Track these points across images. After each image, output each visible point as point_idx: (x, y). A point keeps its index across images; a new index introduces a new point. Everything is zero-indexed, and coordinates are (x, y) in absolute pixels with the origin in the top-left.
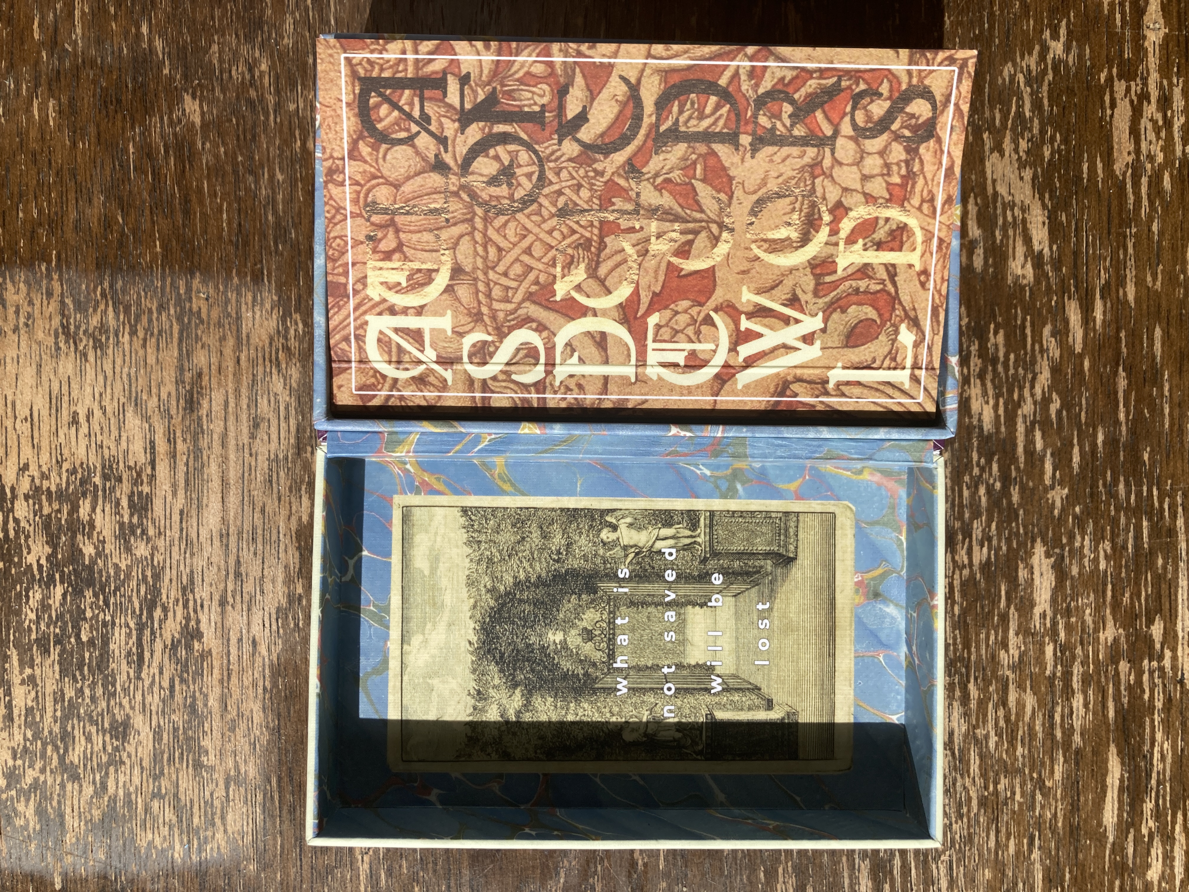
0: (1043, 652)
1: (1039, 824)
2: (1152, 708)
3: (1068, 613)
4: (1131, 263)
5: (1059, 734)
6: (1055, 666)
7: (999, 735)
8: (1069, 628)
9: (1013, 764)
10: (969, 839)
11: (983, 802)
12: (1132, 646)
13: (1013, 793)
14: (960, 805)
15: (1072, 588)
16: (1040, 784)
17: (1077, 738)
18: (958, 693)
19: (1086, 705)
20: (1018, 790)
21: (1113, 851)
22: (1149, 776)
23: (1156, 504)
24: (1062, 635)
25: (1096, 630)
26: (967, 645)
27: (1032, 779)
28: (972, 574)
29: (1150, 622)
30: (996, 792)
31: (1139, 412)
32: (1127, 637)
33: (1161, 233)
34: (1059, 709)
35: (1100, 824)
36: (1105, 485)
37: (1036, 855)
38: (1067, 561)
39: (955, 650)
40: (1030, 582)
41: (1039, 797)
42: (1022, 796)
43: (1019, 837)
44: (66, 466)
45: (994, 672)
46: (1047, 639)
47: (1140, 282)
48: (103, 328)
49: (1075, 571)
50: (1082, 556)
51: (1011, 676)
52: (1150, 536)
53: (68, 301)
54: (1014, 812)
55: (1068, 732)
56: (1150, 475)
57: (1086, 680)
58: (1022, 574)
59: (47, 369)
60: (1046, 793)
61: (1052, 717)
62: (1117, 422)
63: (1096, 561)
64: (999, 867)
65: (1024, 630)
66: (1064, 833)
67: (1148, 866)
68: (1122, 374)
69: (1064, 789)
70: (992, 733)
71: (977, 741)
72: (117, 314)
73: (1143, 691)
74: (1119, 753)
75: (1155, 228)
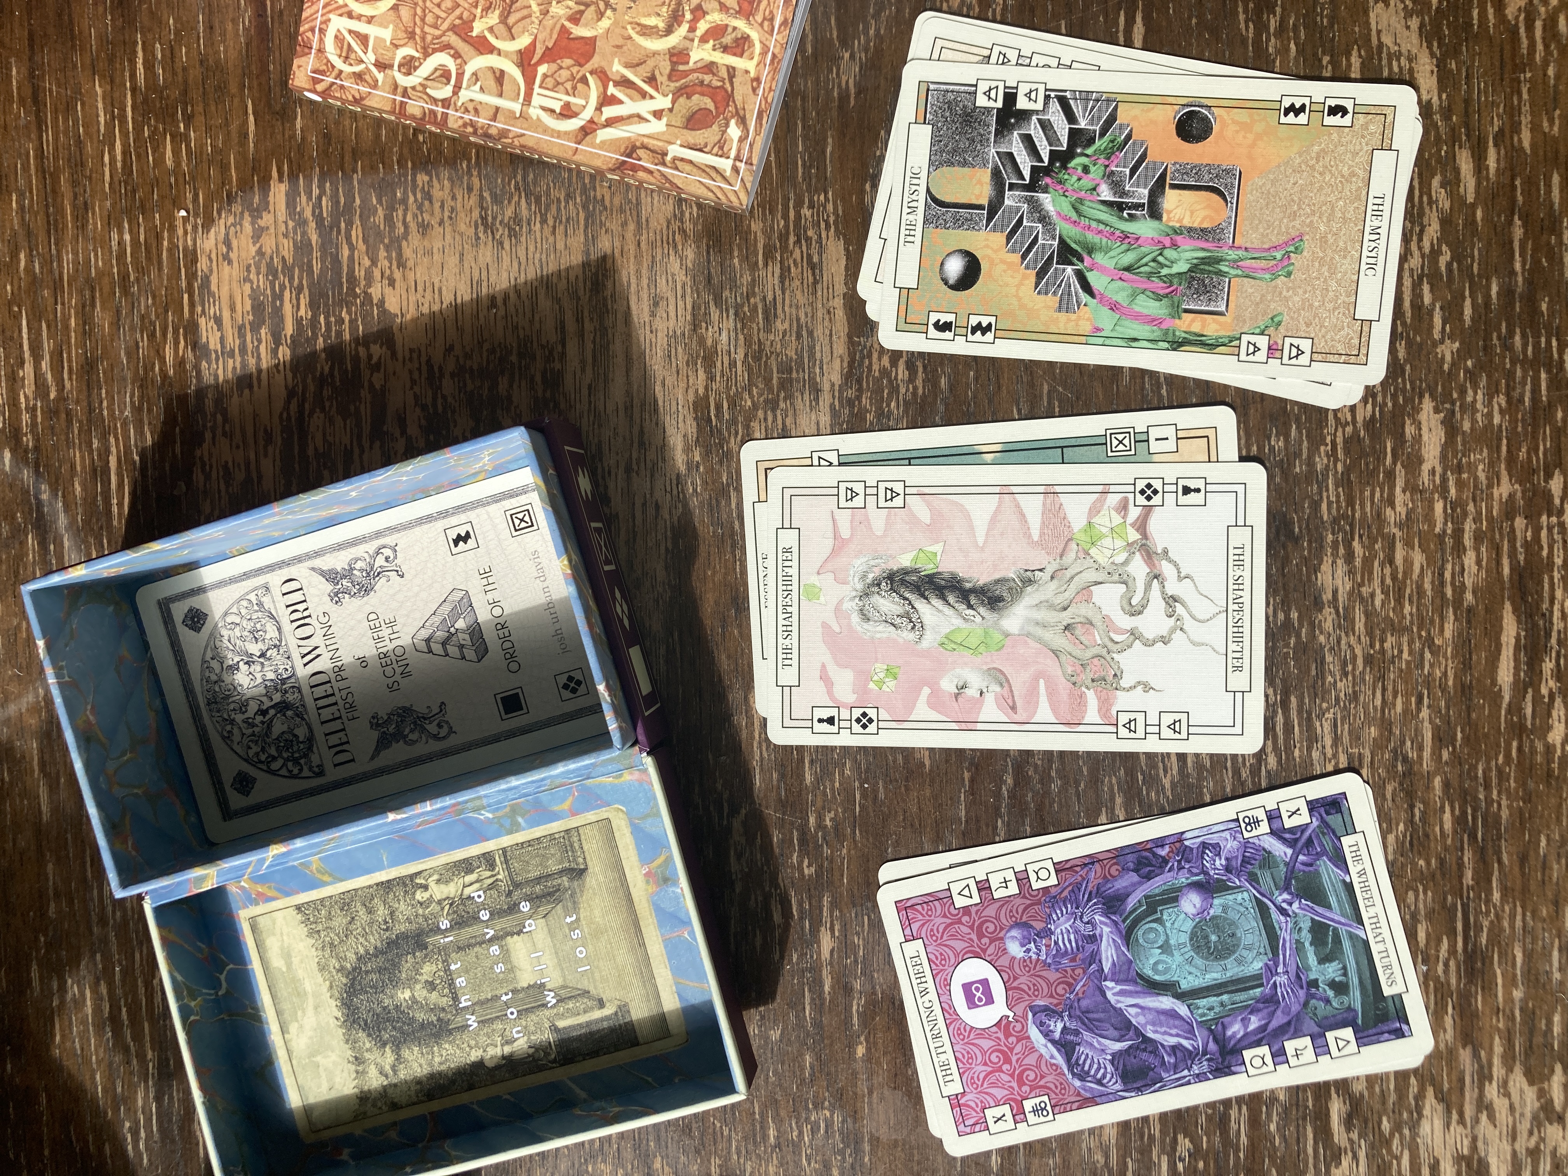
0: (1431, 509)
1: (1428, 682)
2: (1551, 564)
3: (1459, 469)
4: (1526, 109)
5: (1449, 592)
6: (1445, 524)
7: (1385, 592)
8: (1460, 485)
9: (1400, 622)
10: (1354, 697)
11: (1369, 660)
12: (1529, 502)
13: (1401, 652)
14: (1344, 664)
15: (1464, 445)
16: (1429, 642)
17: (1469, 597)
18: (1342, 551)
19: (1479, 562)
20: (1406, 648)
21: (1509, 711)
22: (1548, 635)
23: (1556, 356)
24: (1453, 491)
25: (1490, 486)
26: (1350, 502)
27: (1420, 637)
28: (1356, 430)
29: (1549, 476)
30: (1383, 651)
31: (1536, 262)
32: (1524, 492)
33: (1557, 77)
34: (1449, 566)
35: (1494, 682)
36: (1499, 338)
37: (1425, 713)
38: (1458, 416)
39: (1339, 508)
40: (1418, 439)
41: (1428, 655)
42: (1410, 653)
43: (1407, 695)
44: (486, 346)
45: (1380, 529)
46: (1436, 496)
47: (1535, 128)
48: (517, 219)
49: (1467, 426)
50: (1475, 410)
51: (1399, 534)
52: (1548, 388)
53: (486, 194)
54: (1401, 670)
55: (1459, 590)
56: (1548, 326)
57: (1478, 537)
58: (1409, 430)
59: (469, 257)
60: (1436, 651)
61: (1441, 575)
62: (1513, 273)
63: (1490, 415)
64: (1386, 726)
65: (1412, 487)
66: (1455, 692)
67: (1550, 728)
68: (1518, 222)
69: (1455, 648)
70: (1378, 591)
71: (1362, 599)
72: (529, 204)
73: (1541, 548)
74: (1515, 610)
75: (1551, 72)
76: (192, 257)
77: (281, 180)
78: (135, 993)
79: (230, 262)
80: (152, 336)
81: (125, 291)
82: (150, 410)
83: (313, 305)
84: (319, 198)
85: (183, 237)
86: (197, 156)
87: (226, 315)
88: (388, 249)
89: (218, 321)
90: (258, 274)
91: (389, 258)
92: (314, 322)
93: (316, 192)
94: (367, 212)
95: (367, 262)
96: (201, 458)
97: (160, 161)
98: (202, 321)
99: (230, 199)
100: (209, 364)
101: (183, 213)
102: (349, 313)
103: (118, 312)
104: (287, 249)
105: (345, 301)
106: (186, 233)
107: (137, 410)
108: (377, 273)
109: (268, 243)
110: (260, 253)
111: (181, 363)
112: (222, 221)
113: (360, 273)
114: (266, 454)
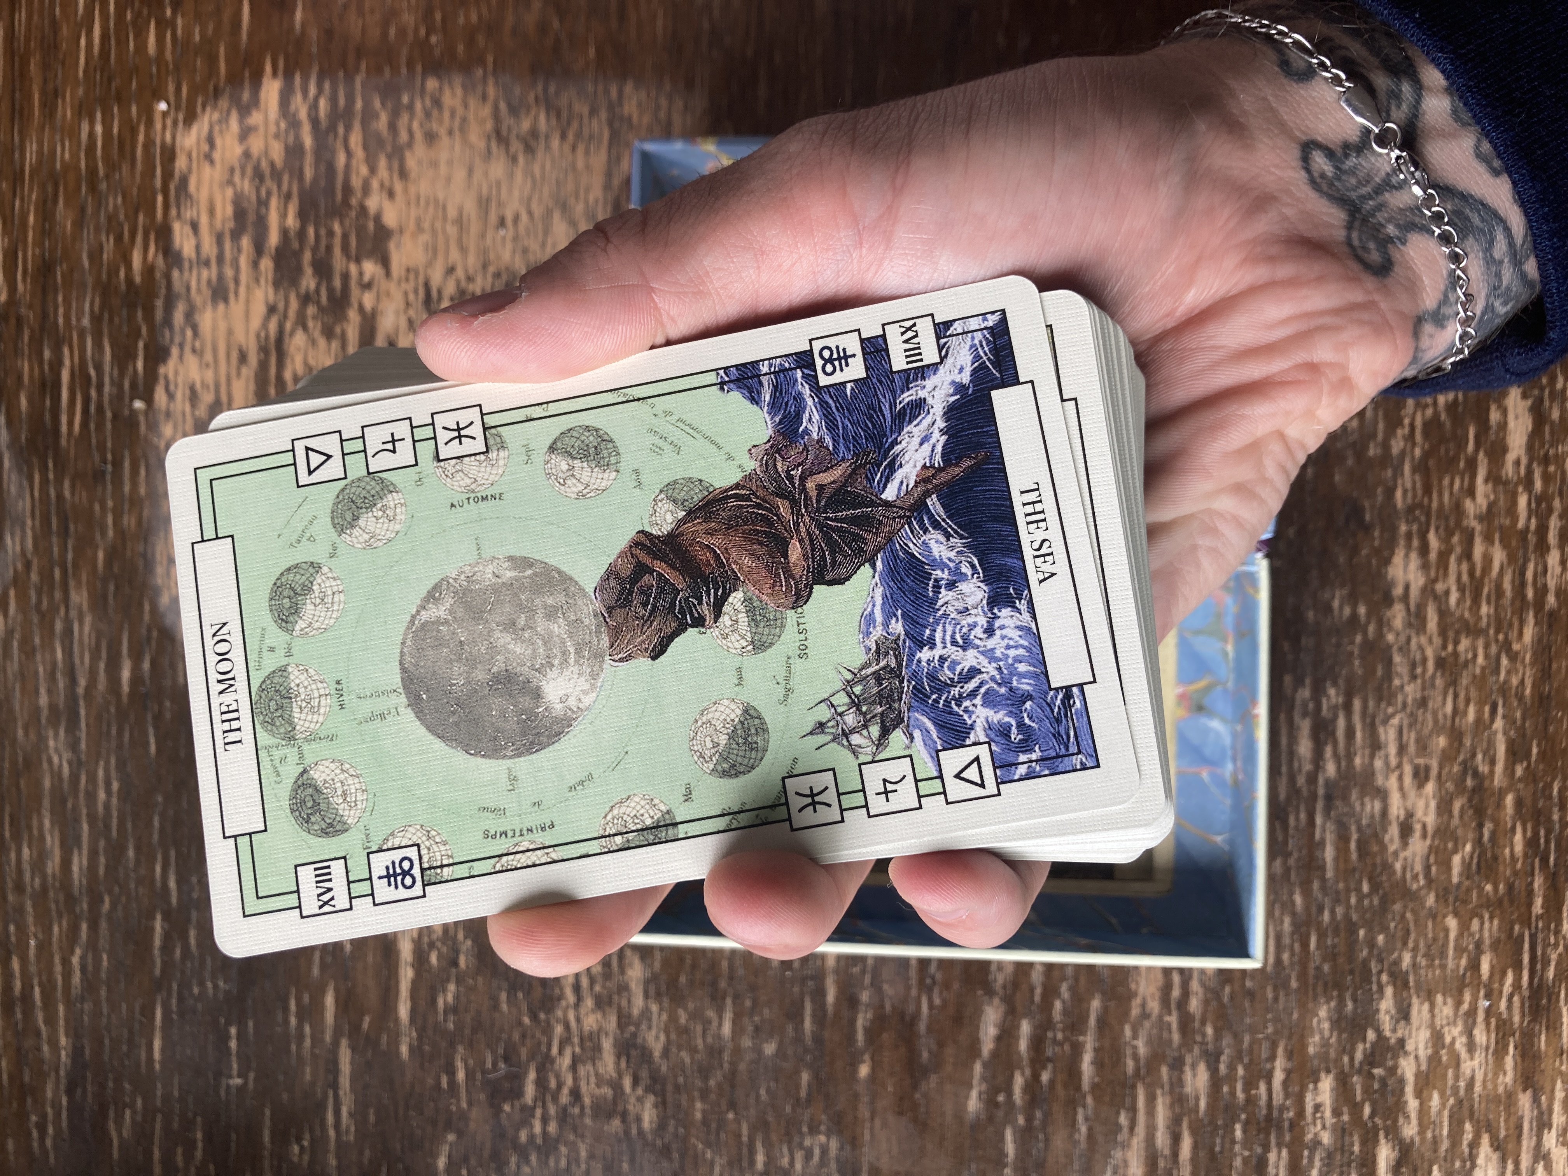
0: (1514, 503)
1: (1504, 690)
3: (1545, 461)
5: (1530, 593)
6: (1529, 518)
7: (1461, 589)
8: (1547, 478)
9: (1476, 624)
10: (1423, 703)
11: (1440, 663)
13: (1475, 656)
14: (1413, 666)
15: (1552, 435)
16: (1506, 646)
17: (1551, 600)
18: (1416, 543)
20: (1481, 652)
24: (1538, 485)
26: (1427, 490)
27: (1497, 641)
28: (1436, 414)
30: (1456, 654)
34: (1531, 567)
37: (1499, 724)
38: (1547, 403)
39: (1414, 496)
40: (1503, 426)
41: (1504, 661)
42: (1487, 656)
43: (1480, 704)
45: (1458, 523)
46: (1520, 489)
51: (1478, 528)
53: (503, 106)
54: (1474, 676)
55: (1541, 592)
58: (1494, 416)
59: (478, 172)
60: (1514, 657)
61: (1523, 574)
64: (1456, 735)
65: (1494, 478)
66: (1533, 703)
69: (1534, 654)
70: (1454, 589)
71: (1436, 597)
72: (548, 119)
76: (170, 154)
77: (275, 74)
78: (50, 972)
79: (212, 162)
80: (119, 239)
81: (93, 188)
82: (111, 320)
83: (302, 215)
84: (316, 99)
85: (162, 133)
86: (183, 46)
87: (204, 220)
88: (389, 157)
89: (195, 226)
90: (243, 174)
91: (390, 169)
92: (302, 234)
93: (312, 90)
94: (368, 116)
95: (364, 170)
96: (166, 377)
97: (141, 46)
98: (177, 227)
99: (217, 93)
100: (181, 271)
101: (163, 106)
102: (342, 224)
103: (83, 210)
104: (277, 152)
105: (338, 212)
106: (164, 127)
107: (96, 320)
108: (375, 184)
109: (256, 145)
110: (247, 154)
111: (149, 270)
112: (206, 119)
113: (356, 183)
114: (239, 375)
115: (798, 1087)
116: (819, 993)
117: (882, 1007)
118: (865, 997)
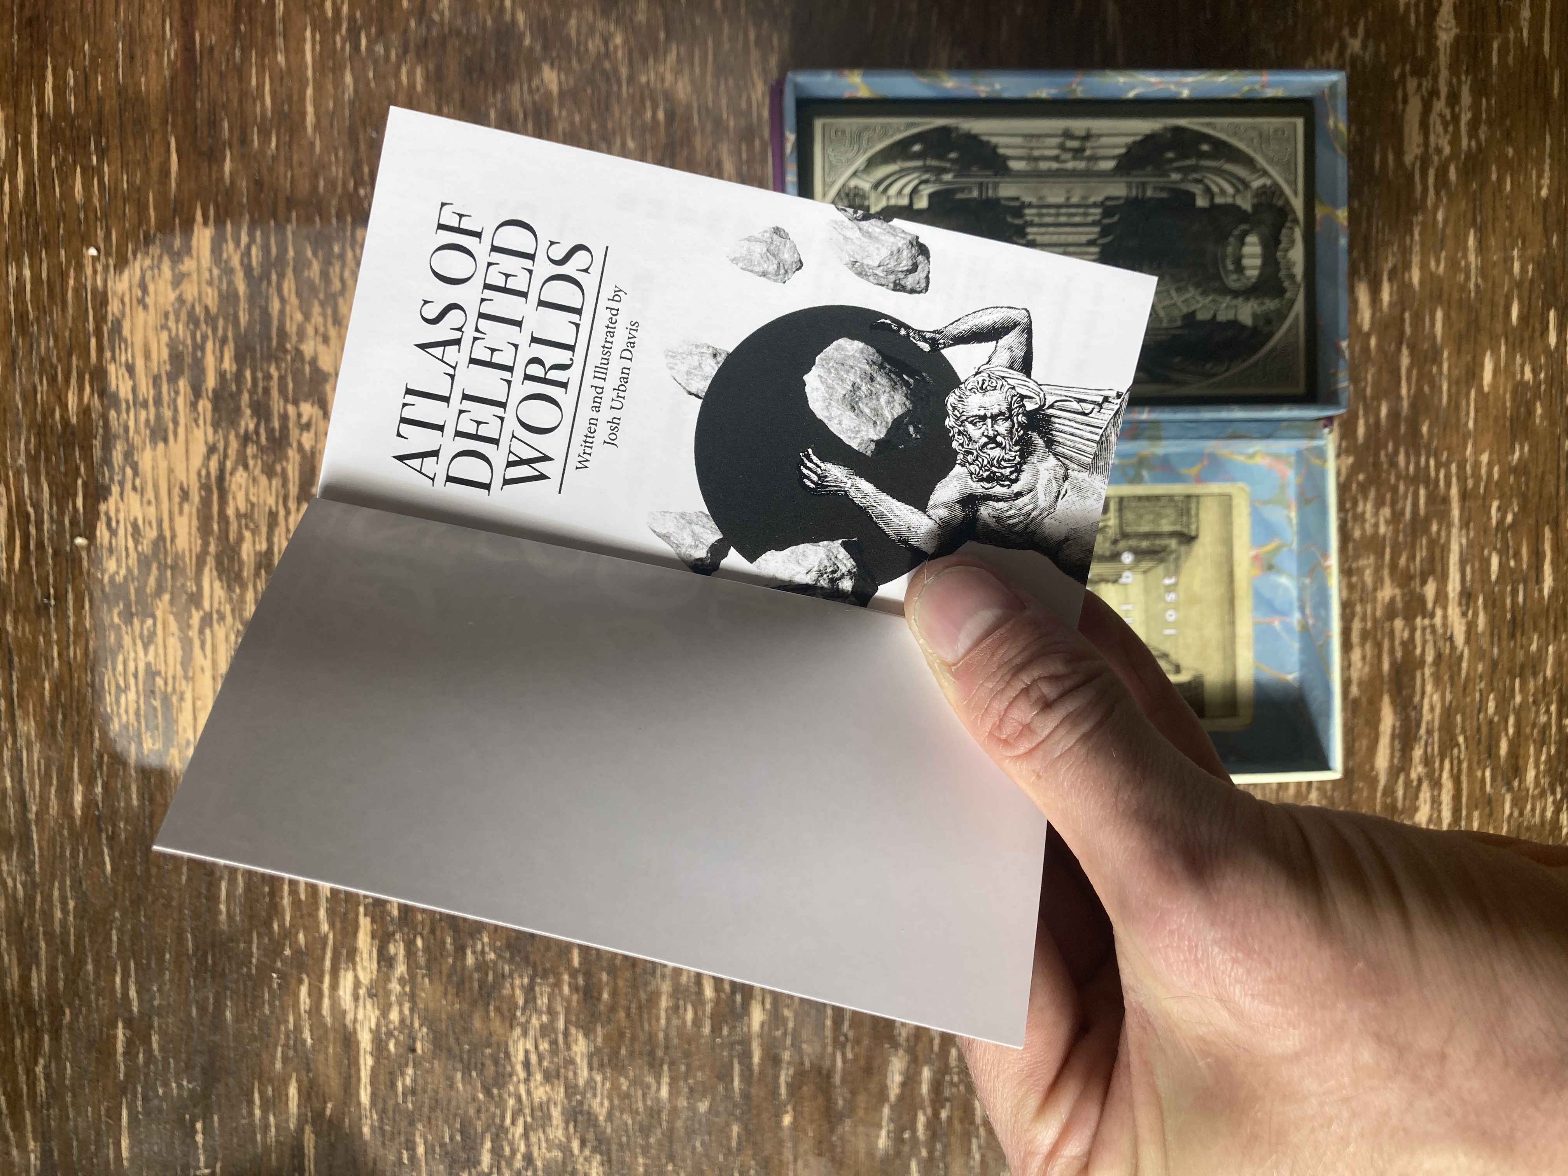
2: (1422, 663)
3: (1349, 573)
4: (1417, 248)
8: (1349, 587)
12: (1407, 604)
15: (1355, 550)
17: (1356, 688)
19: (1364, 658)
21: (1385, 793)
22: (1418, 726)
23: (1433, 474)
25: (1375, 589)
29: (1424, 582)
31: (1420, 389)
32: (1403, 595)
33: (1446, 221)
35: (1372, 768)
36: (1387, 455)
47: (1424, 267)
49: (1357, 534)
50: (1364, 521)
52: (1427, 503)
55: (1346, 684)
56: (1428, 446)
57: (1365, 635)
62: (1399, 398)
63: (1376, 525)
67: (1416, 809)
68: (1405, 351)
73: (1415, 647)
74: (1393, 703)
75: (1440, 216)
76: (101, 300)
77: (206, 223)
78: (15, 1082)
79: (145, 307)
80: (53, 380)
81: (23, 330)
82: (48, 460)
83: (239, 358)
84: (249, 247)
85: (93, 277)
86: (111, 193)
87: (140, 364)
88: (323, 304)
89: (130, 369)
90: (177, 321)
91: (324, 315)
92: (239, 376)
93: (244, 239)
94: (301, 265)
95: (299, 317)
96: (107, 514)
97: (68, 193)
98: (112, 368)
99: (148, 240)
100: (119, 413)
101: (93, 252)
102: (278, 368)
103: (14, 353)
104: (211, 298)
105: (273, 356)
106: (95, 272)
107: (33, 459)
108: (310, 330)
109: (190, 290)
110: (181, 300)
111: (85, 411)
112: (137, 264)
113: (291, 328)
114: (181, 512)
115: (729, 1138)
116: (746, 1055)
117: (802, 1064)
118: (786, 1056)
